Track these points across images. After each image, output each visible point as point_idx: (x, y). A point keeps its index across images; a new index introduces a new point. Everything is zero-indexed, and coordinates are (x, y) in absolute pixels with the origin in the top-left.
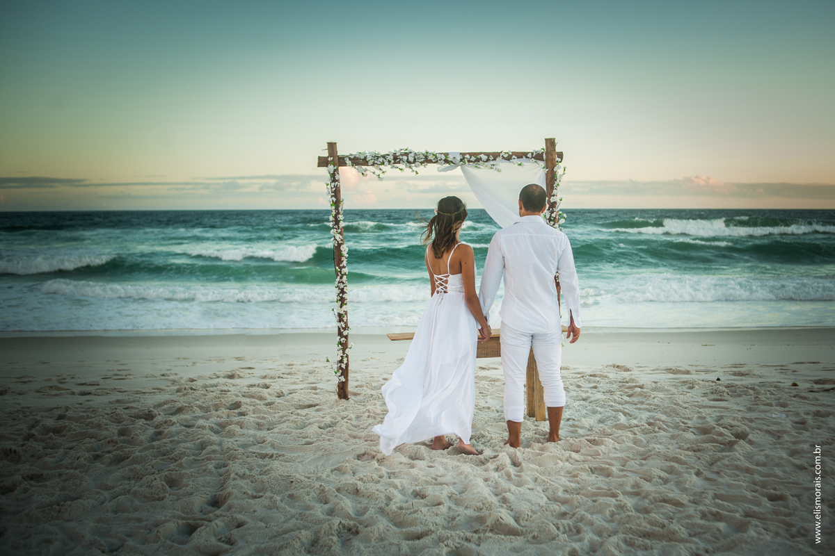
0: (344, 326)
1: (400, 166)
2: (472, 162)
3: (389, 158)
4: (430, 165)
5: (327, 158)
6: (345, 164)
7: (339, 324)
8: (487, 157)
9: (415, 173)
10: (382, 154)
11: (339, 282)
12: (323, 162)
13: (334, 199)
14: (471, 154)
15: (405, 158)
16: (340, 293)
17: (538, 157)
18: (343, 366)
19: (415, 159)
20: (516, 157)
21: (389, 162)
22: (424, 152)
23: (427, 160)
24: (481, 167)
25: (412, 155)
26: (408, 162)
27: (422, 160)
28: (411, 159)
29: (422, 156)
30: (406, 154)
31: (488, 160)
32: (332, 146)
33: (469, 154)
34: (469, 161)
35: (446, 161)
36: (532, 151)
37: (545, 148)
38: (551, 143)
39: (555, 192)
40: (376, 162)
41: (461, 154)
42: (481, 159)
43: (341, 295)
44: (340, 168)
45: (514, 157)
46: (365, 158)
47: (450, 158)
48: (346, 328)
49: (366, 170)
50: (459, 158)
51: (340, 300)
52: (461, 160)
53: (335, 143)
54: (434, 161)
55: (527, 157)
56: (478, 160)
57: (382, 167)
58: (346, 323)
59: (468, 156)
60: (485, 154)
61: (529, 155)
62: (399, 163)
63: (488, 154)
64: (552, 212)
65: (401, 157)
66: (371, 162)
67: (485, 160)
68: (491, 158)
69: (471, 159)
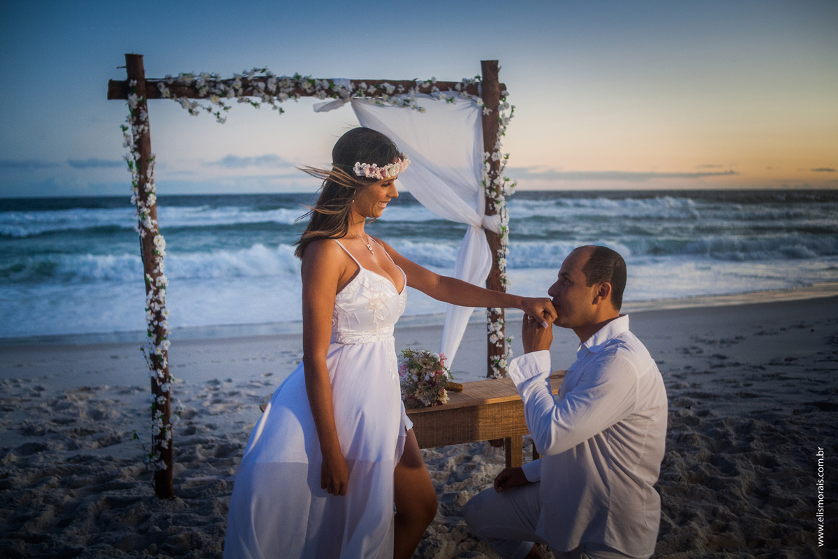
0: (162, 376)
1: (254, 99)
2: (369, 94)
3: (235, 84)
4: (303, 99)
5: (127, 82)
6: (158, 95)
7: (153, 374)
8: (393, 87)
9: (278, 111)
10: (224, 77)
11: (152, 301)
12: (117, 91)
13: (138, 155)
14: (369, 83)
15: (262, 85)
16: (155, 319)
19: (278, 88)
20: (438, 90)
21: (236, 91)
22: (291, 75)
23: (298, 89)
24: (386, 103)
25: (274, 80)
26: (267, 91)
27: (291, 89)
28: (272, 87)
29: (289, 83)
30: (263, 79)
31: (396, 92)
32: (134, 62)
33: (366, 82)
34: (365, 94)
35: (330, 92)
36: (461, 81)
37: (481, 75)
38: (490, 68)
39: (498, 144)
40: (213, 90)
41: (353, 81)
42: (384, 90)
43: (156, 323)
44: (149, 102)
46: (194, 83)
47: (337, 89)
48: (166, 379)
49: (194, 105)
50: (351, 87)
51: (154, 332)
52: (354, 91)
53: (141, 56)
54: (309, 91)
55: (454, 89)
56: (381, 92)
57: (223, 100)
58: (165, 371)
59: (364, 85)
60: (392, 83)
61: (458, 87)
62: (251, 94)
63: (395, 83)
64: (494, 177)
65: (255, 84)
66: (203, 92)
67: (391, 92)
68: (402, 89)
69: (369, 90)
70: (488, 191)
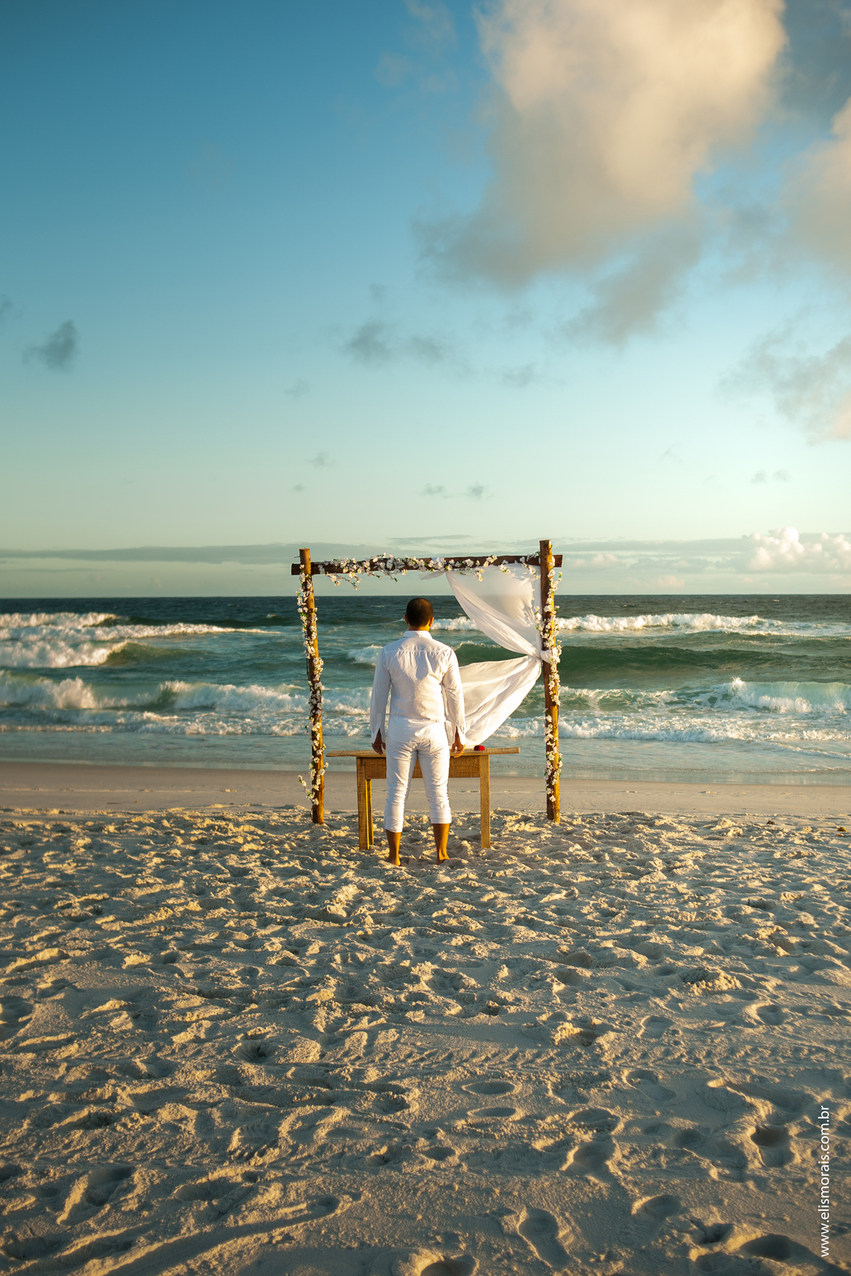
1: (378, 573)
2: (457, 568)
3: (365, 564)
4: (410, 572)
5: (299, 565)
6: (318, 572)
8: (473, 562)
9: (393, 577)
10: (359, 560)
11: (312, 698)
12: (296, 570)
13: (307, 609)
14: (456, 559)
15: (383, 564)
16: (313, 709)
17: (532, 561)
18: (317, 788)
19: (394, 566)
20: (507, 562)
22: (404, 558)
23: (407, 565)
24: (467, 573)
25: (391, 561)
26: (386, 568)
27: (402, 567)
28: (389, 566)
29: (401, 562)
30: (385, 560)
31: (474, 566)
32: (304, 553)
33: (453, 558)
34: (454, 567)
35: (428, 567)
36: (525, 555)
37: (539, 551)
38: (545, 545)
39: (549, 600)
40: (351, 569)
41: (445, 559)
42: (467, 564)
44: (314, 577)
45: (505, 561)
46: (340, 565)
47: (432, 564)
48: (320, 747)
50: (442, 563)
52: (445, 566)
53: (307, 550)
54: (414, 567)
55: (519, 562)
56: (464, 566)
57: (356, 575)
58: (320, 742)
59: (452, 561)
60: (472, 558)
61: (523, 559)
62: (377, 569)
63: (474, 559)
64: (546, 623)
65: (378, 564)
66: (345, 570)
67: (471, 565)
68: (478, 562)
69: (456, 564)
70: (542, 633)
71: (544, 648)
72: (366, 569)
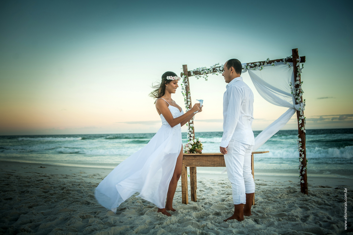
3: (210, 70)
6: (191, 75)
14: (251, 63)
15: (218, 69)
24: (257, 69)
26: (220, 70)
30: (219, 67)
32: (185, 67)
34: (251, 67)
36: (285, 58)
37: (292, 55)
39: (298, 78)
40: (204, 72)
41: (247, 63)
44: (189, 77)
46: (199, 71)
49: (200, 77)
53: (186, 65)
55: (282, 62)
56: (256, 66)
57: (207, 75)
59: (250, 65)
61: (284, 60)
62: (216, 72)
63: (260, 62)
64: (297, 90)
65: (216, 69)
66: (202, 73)
67: (259, 65)
68: (262, 63)
69: (252, 66)
70: (295, 96)
71: (297, 103)
72: (210, 71)
